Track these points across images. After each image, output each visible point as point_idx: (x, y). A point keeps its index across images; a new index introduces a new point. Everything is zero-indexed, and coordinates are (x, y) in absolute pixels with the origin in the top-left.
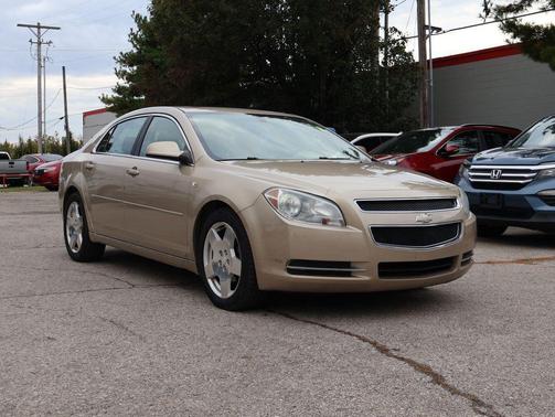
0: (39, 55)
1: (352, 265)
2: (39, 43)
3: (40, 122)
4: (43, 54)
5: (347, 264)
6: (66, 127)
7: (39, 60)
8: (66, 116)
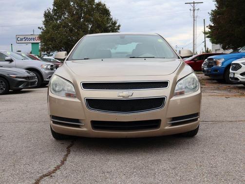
0: (194, 15)
1: (80, 121)
2: (194, 10)
3: (194, 44)
4: (196, 15)
5: (77, 121)
6: (205, 46)
7: (194, 17)
8: (205, 41)
